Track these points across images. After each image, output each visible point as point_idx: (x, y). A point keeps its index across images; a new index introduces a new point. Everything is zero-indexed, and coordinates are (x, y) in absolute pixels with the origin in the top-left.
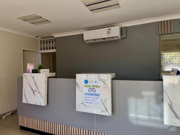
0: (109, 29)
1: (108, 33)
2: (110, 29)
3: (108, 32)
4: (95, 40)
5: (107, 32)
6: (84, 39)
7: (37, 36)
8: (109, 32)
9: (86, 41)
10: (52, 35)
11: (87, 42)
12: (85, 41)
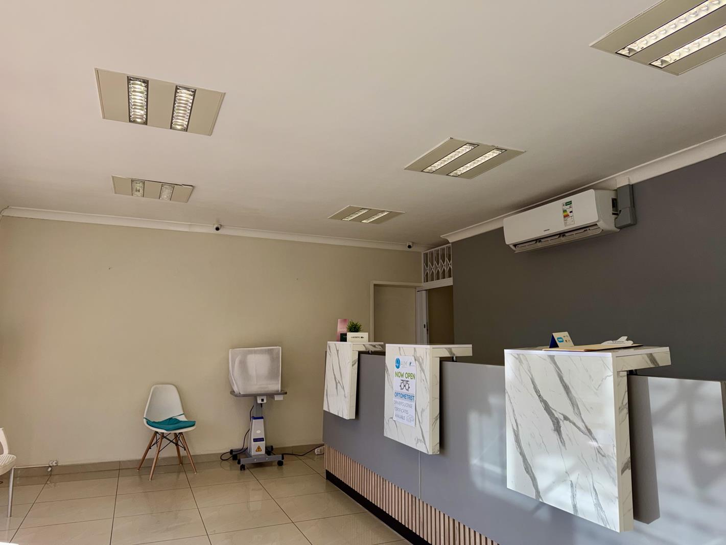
0: (567, 204)
1: (565, 217)
2: (570, 203)
3: (565, 211)
4: (538, 240)
5: (562, 214)
6: (507, 243)
7: (411, 244)
8: (568, 211)
9: (515, 245)
10: (441, 236)
11: (517, 250)
12: (513, 248)
